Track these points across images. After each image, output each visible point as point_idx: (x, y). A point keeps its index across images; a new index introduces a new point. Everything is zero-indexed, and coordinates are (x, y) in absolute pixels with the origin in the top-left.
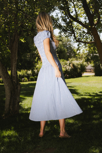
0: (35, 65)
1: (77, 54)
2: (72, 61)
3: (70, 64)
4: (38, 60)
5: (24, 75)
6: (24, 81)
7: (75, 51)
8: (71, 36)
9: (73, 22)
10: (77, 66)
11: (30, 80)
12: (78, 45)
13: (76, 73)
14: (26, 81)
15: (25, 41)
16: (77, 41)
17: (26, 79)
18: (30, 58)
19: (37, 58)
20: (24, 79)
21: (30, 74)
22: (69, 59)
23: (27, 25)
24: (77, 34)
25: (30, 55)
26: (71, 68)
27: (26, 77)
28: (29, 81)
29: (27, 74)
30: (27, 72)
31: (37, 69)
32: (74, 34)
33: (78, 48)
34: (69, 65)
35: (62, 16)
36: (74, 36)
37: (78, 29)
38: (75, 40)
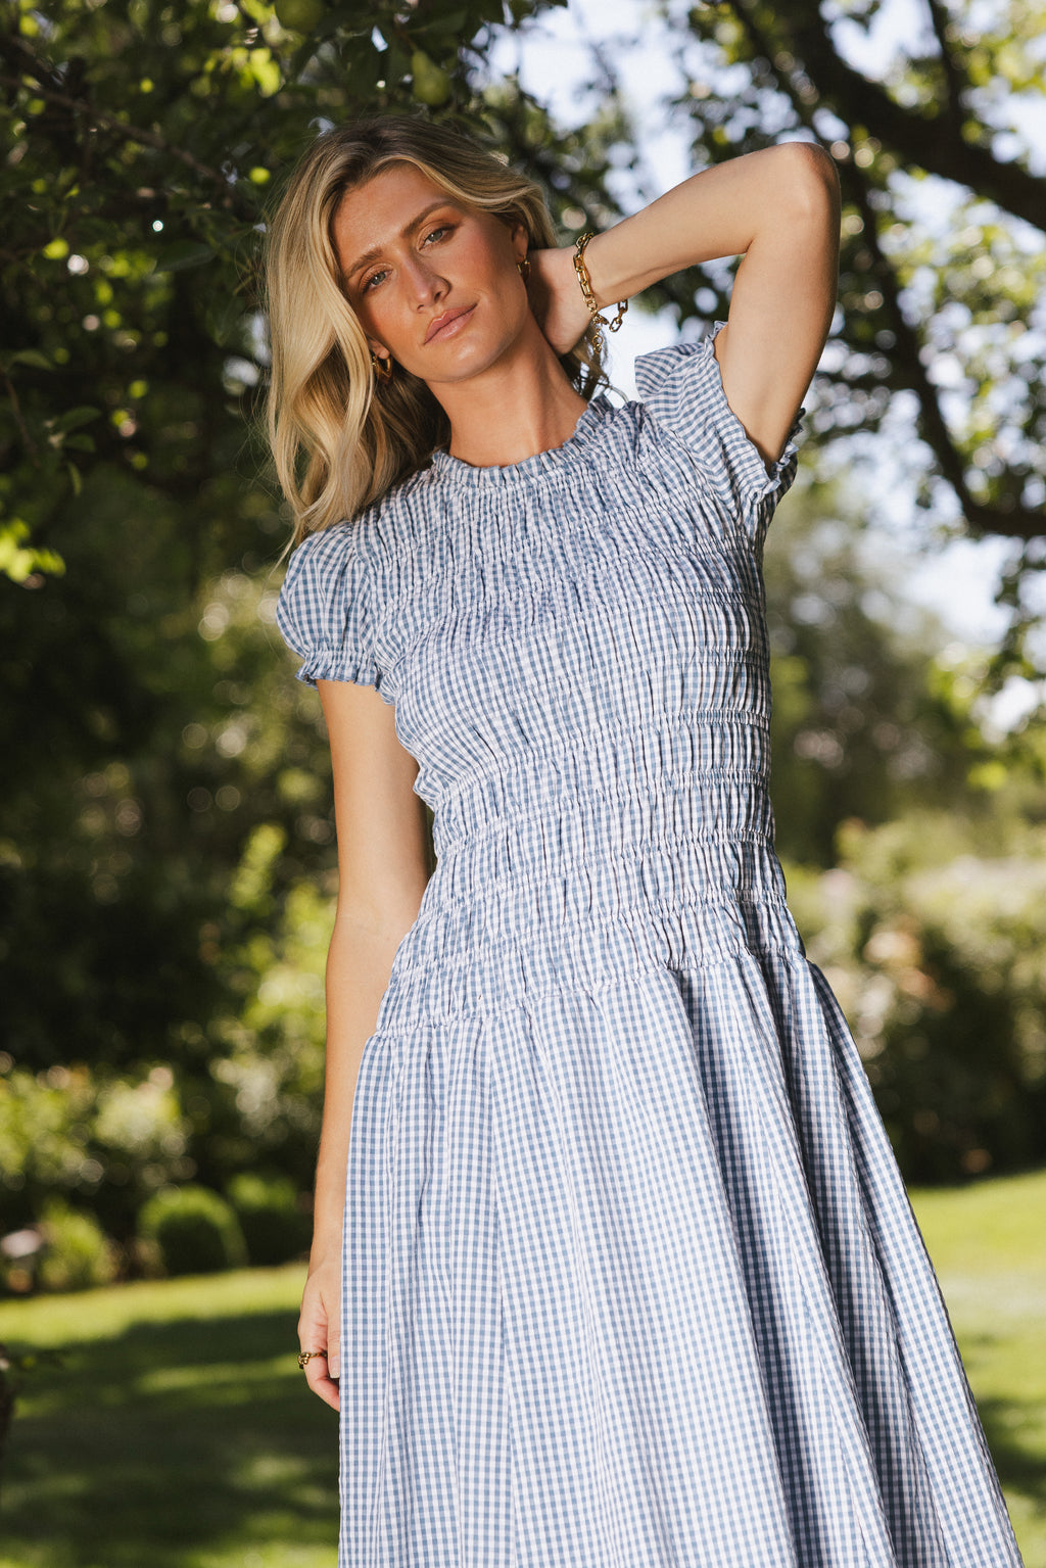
0: (237, 983)
1: (984, 755)
2: (902, 865)
3: (868, 923)
4: (280, 884)
5: (45, 1170)
6: (38, 1289)
7: (962, 694)
8: (872, 425)
9: (883, 186)
10: (1006, 968)
11: (148, 1250)
12: (1008, 592)
13: (997, 1100)
14: (81, 1283)
15: (53, 563)
16: (982, 520)
17: (78, 1235)
18: (149, 843)
19: (266, 844)
20: (44, 1253)
21: (156, 1154)
22: (851, 837)
23: (77, 264)
24: (980, 384)
25: (141, 793)
26: (900, 998)
27: (79, 1198)
28: (131, 1273)
29: (97, 1149)
30: (93, 1111)
31: (270, 1039)
32: (929, 397)
33: (1015, 633)
34: (860, 951)
35: (690, 81)
36: (932, 427)
37: (982, 302)
38: (947, 503)
